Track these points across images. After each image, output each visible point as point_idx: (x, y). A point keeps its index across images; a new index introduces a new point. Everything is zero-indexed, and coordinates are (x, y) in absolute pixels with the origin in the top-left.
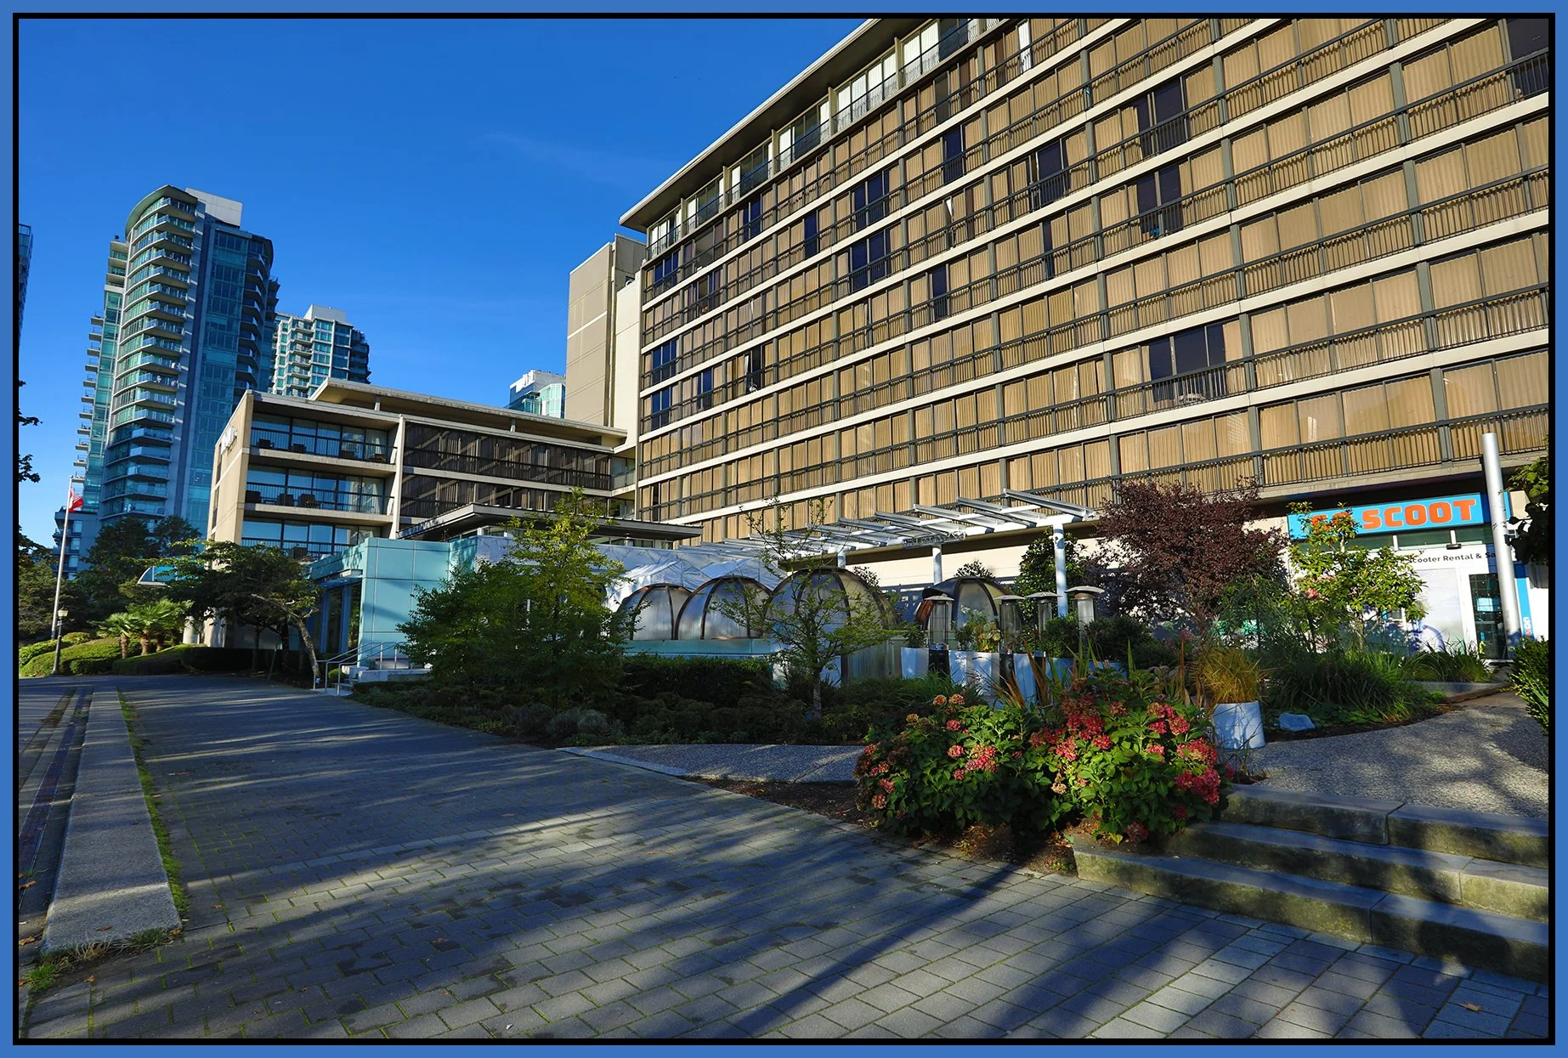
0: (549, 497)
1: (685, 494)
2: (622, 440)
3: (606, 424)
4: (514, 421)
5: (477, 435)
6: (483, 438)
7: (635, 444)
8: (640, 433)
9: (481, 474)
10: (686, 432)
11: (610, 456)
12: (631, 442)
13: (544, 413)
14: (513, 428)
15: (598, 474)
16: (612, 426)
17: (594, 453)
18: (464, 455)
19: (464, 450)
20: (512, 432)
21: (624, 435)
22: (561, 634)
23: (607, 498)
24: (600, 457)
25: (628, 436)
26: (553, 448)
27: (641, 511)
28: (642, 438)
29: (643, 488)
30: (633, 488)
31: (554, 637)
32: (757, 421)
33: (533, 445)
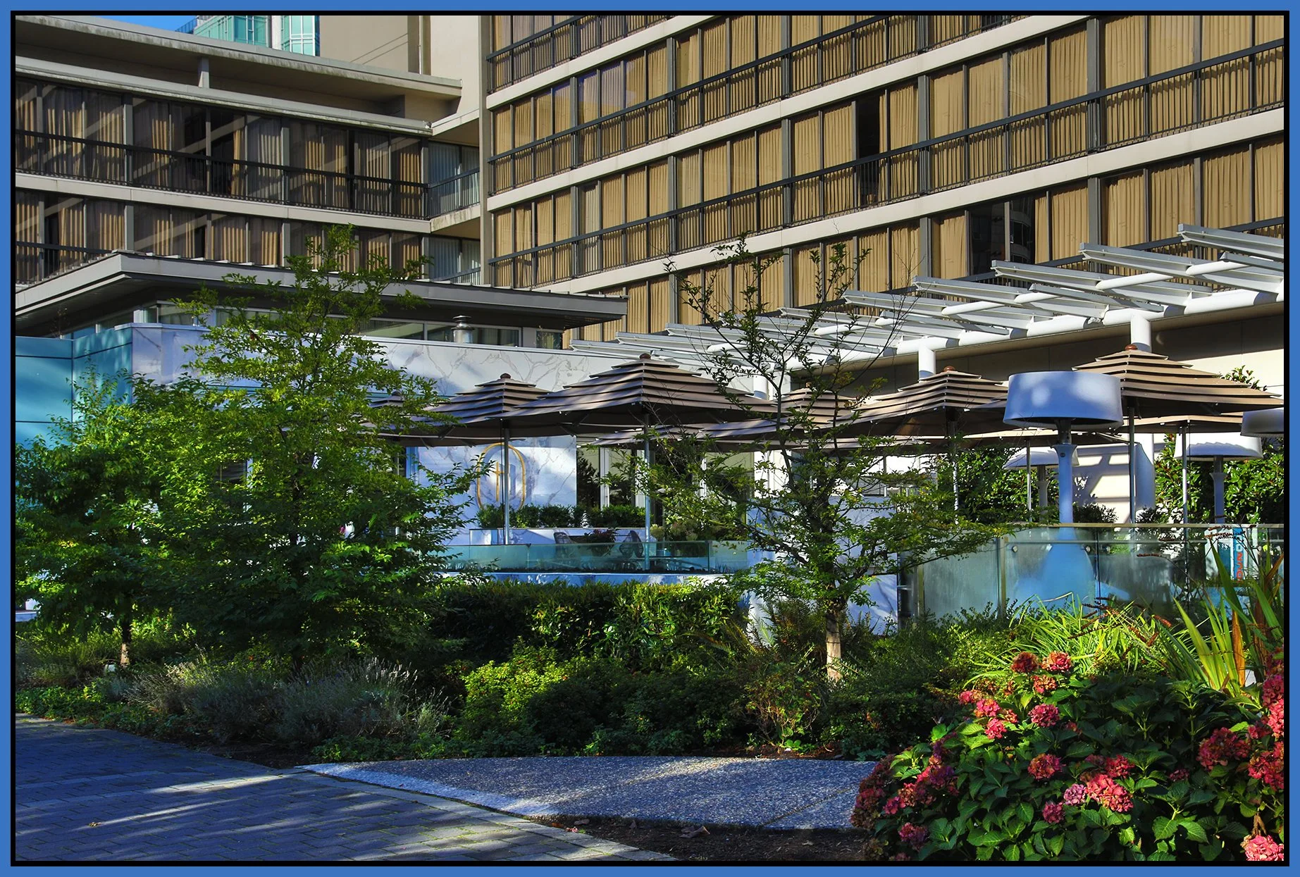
0: (293, 235)
1: (592, 226)
2: (450, 104)
3: (413, 68)
4: (205, 63)
5: (121, 96)
6: (137, 101)
7: (477, 115)
8: (489, 87)
9: (136, 183)
10: (589, 85)
11: (424, 141)
12: (468, 111)
13: (277, 44)
14: (204, 77)
15: (396, 182)
16: (427, 71)
17: (387, 136)
18: (91, 143)
19: (93, 129)
20: (202, 90)
21: (454, 92)
22: (306, 533)
23: (420, 236)
24: (401, 143)
25: (464, 94)
26: (297, 127)
27: (494, 265)
28: (495, 99)
29: (498, 212)
30: (475, 212)
31: (294, 539)
32: (743, 56)
33: (251, 119)
